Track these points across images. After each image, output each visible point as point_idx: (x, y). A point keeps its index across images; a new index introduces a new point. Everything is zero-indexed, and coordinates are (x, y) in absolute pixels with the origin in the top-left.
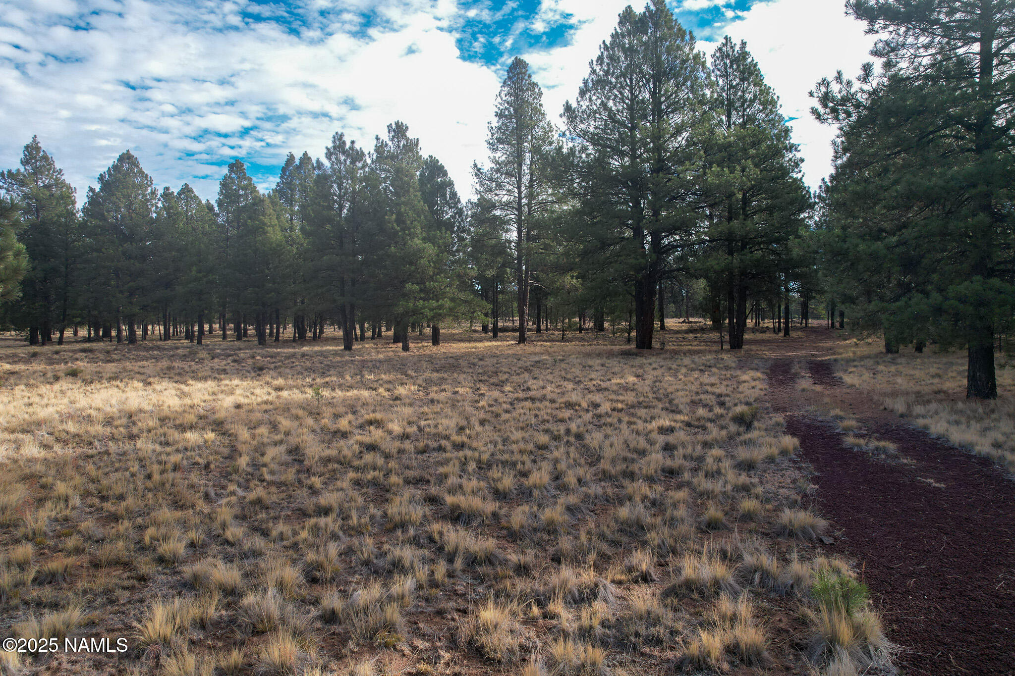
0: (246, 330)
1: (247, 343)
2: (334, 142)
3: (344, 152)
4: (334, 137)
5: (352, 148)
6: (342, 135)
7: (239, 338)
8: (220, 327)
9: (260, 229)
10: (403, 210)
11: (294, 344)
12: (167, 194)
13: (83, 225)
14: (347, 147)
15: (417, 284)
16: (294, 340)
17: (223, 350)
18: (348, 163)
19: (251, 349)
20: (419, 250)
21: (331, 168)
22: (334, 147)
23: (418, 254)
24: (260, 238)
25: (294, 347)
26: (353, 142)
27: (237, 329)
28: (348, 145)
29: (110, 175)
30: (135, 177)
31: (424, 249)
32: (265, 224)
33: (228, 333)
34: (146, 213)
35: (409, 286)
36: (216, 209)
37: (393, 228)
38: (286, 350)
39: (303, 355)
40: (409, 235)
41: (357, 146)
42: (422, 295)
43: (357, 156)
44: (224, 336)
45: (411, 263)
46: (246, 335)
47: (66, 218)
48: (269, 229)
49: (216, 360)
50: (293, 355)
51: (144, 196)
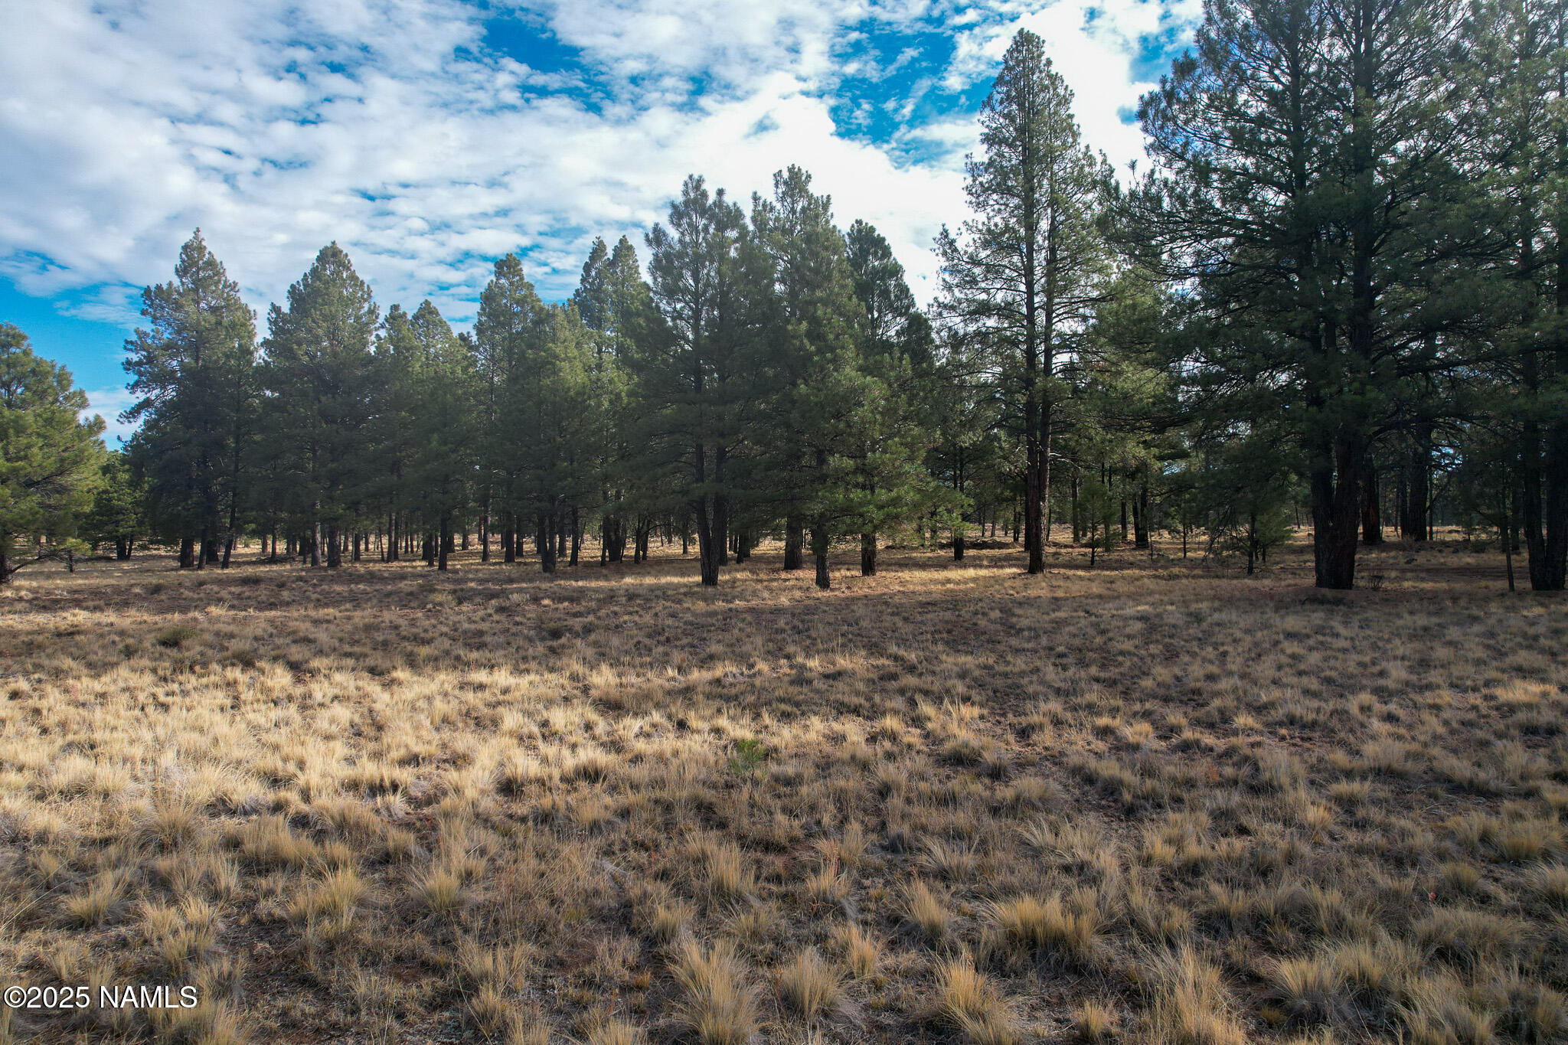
0: (520, 545)
1: (523, 568)
2: (686, 193)
3: (703, 211)
4: (686, 184)
5: (719, 204)
6: (700, 181)
7: (509, 558)
8: (480, 538)
9: (547, 365)
10: (820, 313)
11: (604, 571)
12: (395, 316)
13: (264, 370)
14: (710, 201)
15: (852, 457)
16: (603, 563)
17: (481, 581)
18: (711, 231)
19: (531, 580)
20: (853, 390)
21: (680, 241)
22: (686, 203)
23: (853, 398)
24: (548, 382)
25: (606, 578)
26: (720, 192)
27: (506, 542)
28: (712, 198)
29: (306, 286)
30: (343, 286)
31: (864, 388)
32: (556, 357)
33: (493, 548)
34: (358, 346)
35: (834, 461)
36: (474, 338)
37: (802, 348)
38: (593, 584)
39: (631, 596)
40: (834, 361)
41: (728, 199)
42: (861, 479)
43: (728, 217)
44: (485, 555)
45: (838, 416)
46: (520, 552)
47: (239, 359)
48: (565, 365)
49: (466, 607)
50: (611, 597)
51: (358, 318)
